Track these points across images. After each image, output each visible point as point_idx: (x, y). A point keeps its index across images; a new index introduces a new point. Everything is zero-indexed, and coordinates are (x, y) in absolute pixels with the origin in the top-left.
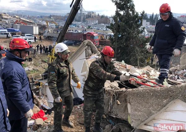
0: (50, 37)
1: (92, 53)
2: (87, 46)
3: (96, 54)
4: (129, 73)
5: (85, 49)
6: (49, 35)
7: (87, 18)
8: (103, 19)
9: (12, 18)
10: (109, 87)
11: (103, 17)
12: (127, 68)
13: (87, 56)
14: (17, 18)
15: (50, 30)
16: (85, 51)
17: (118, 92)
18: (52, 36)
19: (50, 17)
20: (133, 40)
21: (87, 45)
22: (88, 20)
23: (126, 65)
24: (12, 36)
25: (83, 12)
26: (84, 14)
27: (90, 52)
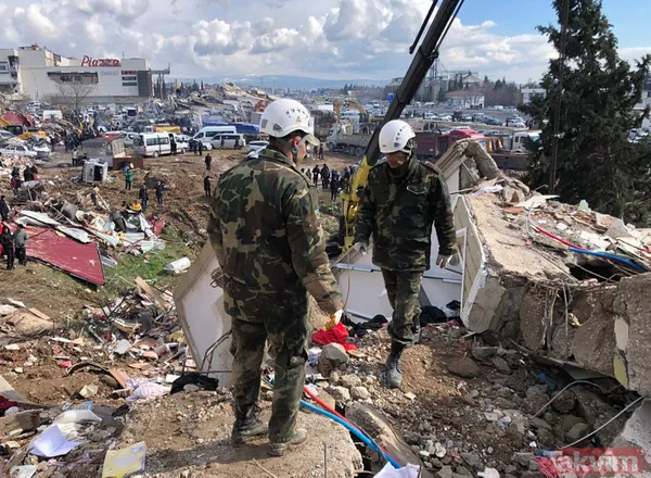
0: (345, 145)
1: (482, 176)
2: (464, 157)
3: (495, 180)
4: (607, 240)
5: (459, 164)
6: (342, 139)
7: (450, 90)
8: (501, 93)
9: (248, 95)
10: (539, 274)
11: (499, 84)
12: (599, 223)
13: (463, 185)
14: (261, 96)
15: (344, 127)
16: (458, 172)
17: (572, 288)
18: (348, 143)
19: (344, 91)
20: (606, 147)
21: (466, 152)
22: (455, 96)
23: (594, 215)
24: (247, 143)
25: (439, 75)
26: (441, 78)
27: (474, 173)
